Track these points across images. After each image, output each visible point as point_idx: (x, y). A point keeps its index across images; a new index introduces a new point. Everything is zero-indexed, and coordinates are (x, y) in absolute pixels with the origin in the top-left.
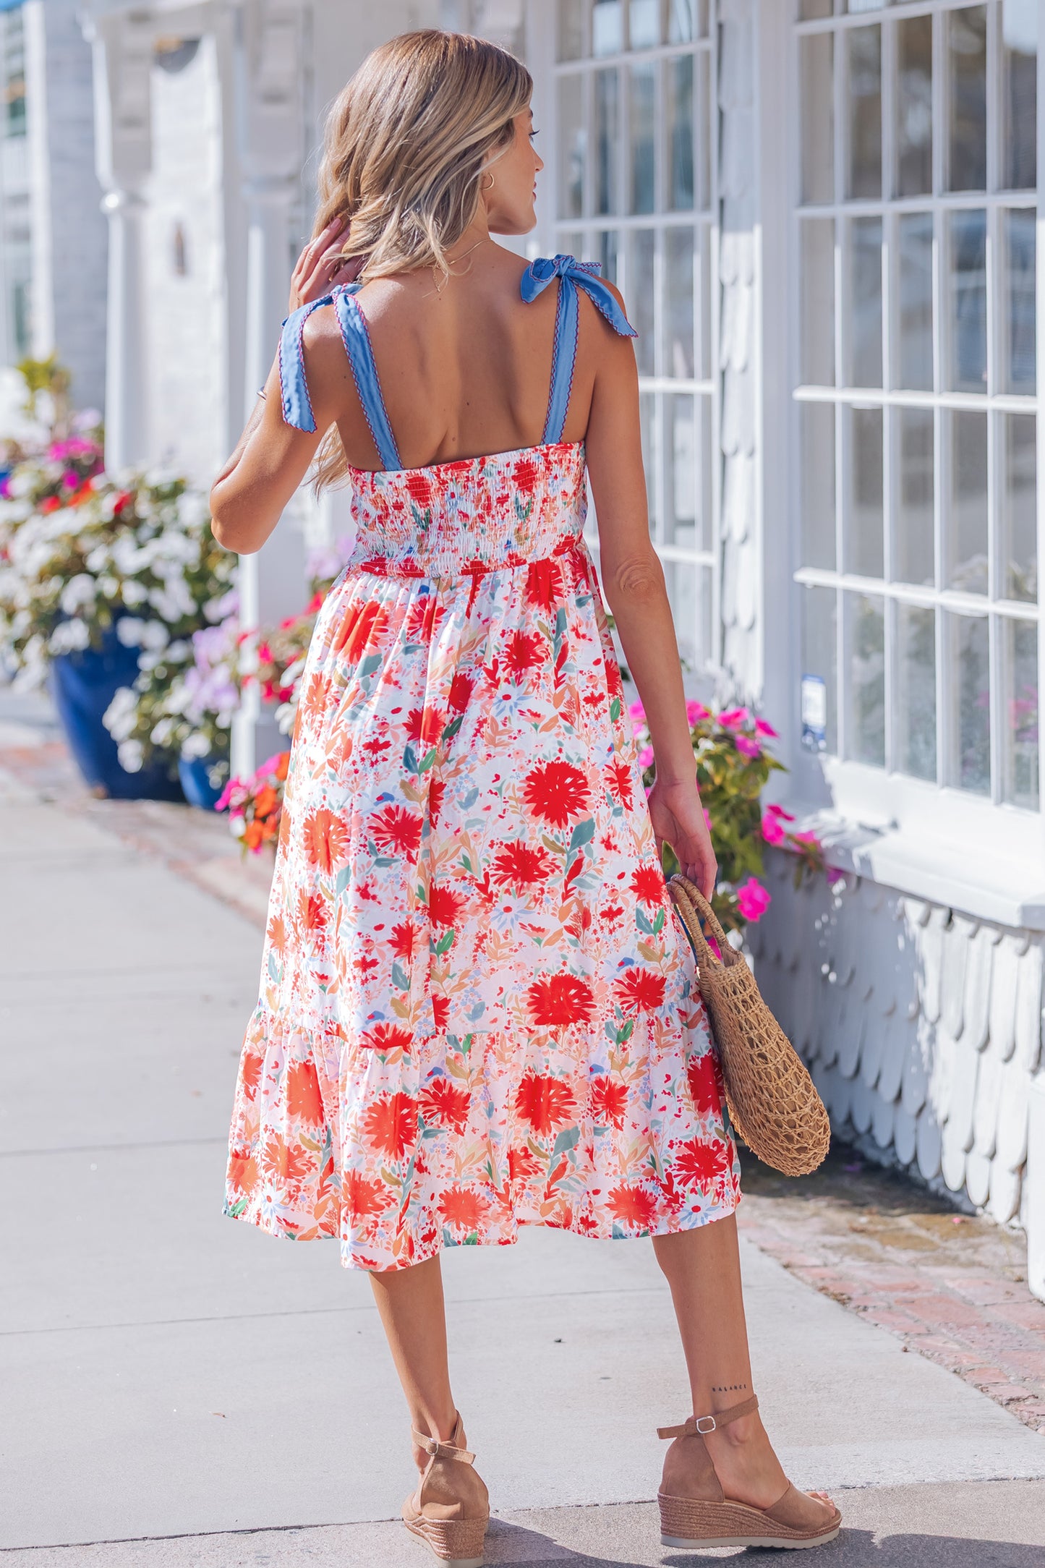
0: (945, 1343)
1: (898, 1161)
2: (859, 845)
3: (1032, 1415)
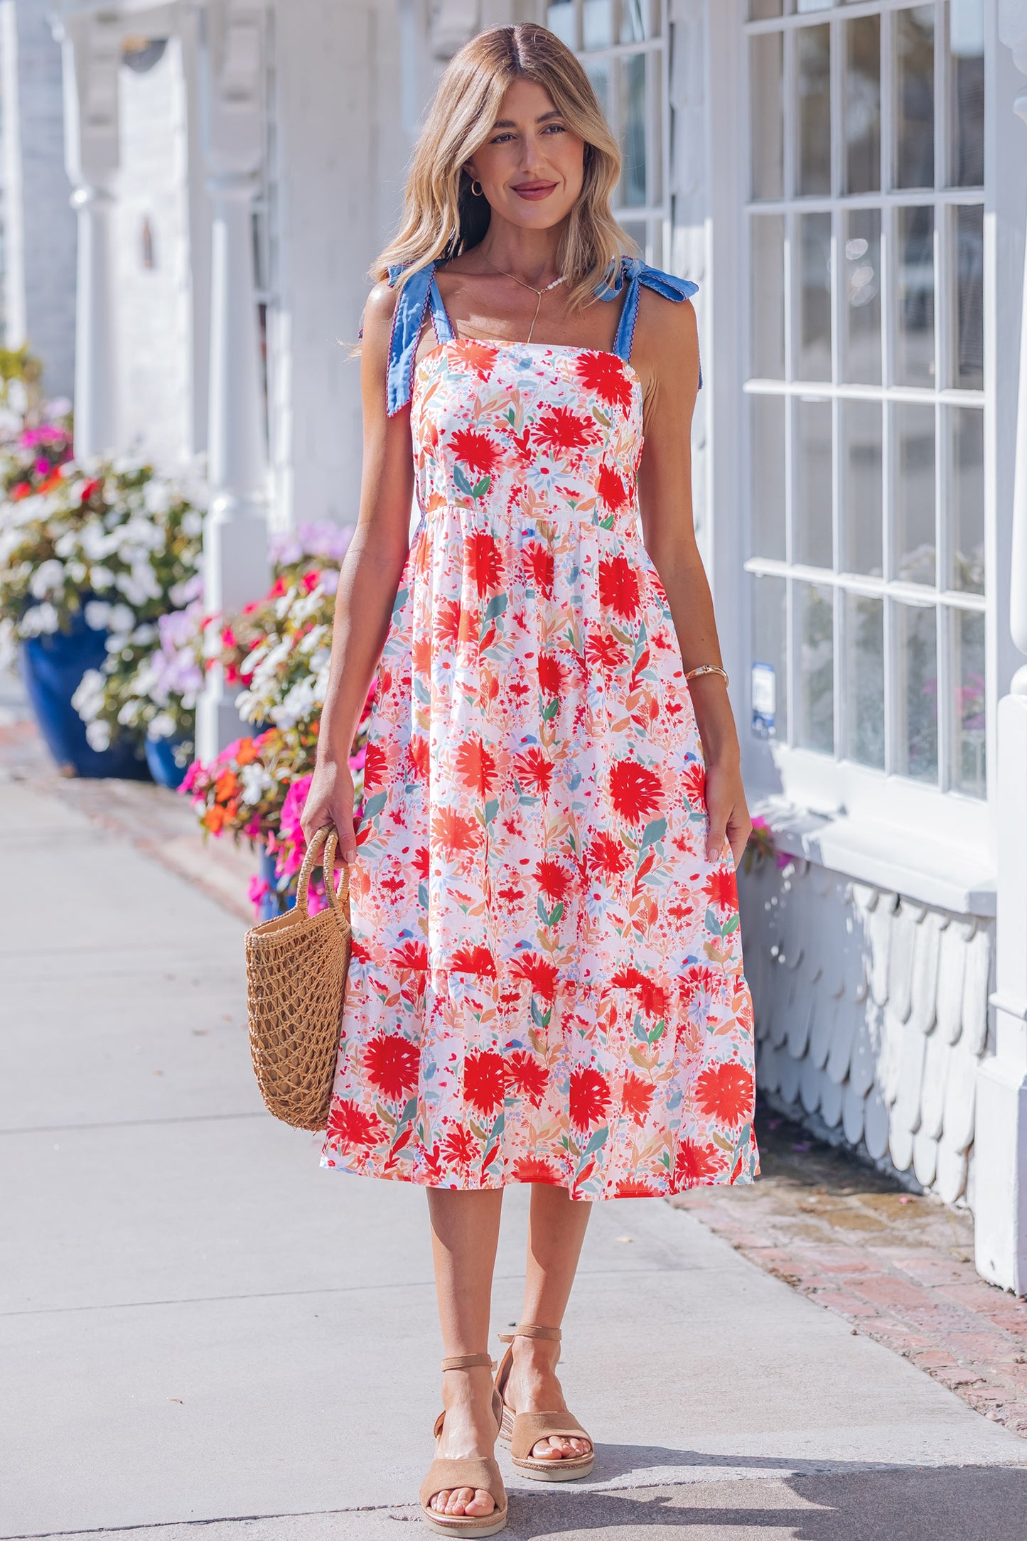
0: (894, 1325)
1: (847, 1141)
2: (809, 830)
3: (980, 1399)
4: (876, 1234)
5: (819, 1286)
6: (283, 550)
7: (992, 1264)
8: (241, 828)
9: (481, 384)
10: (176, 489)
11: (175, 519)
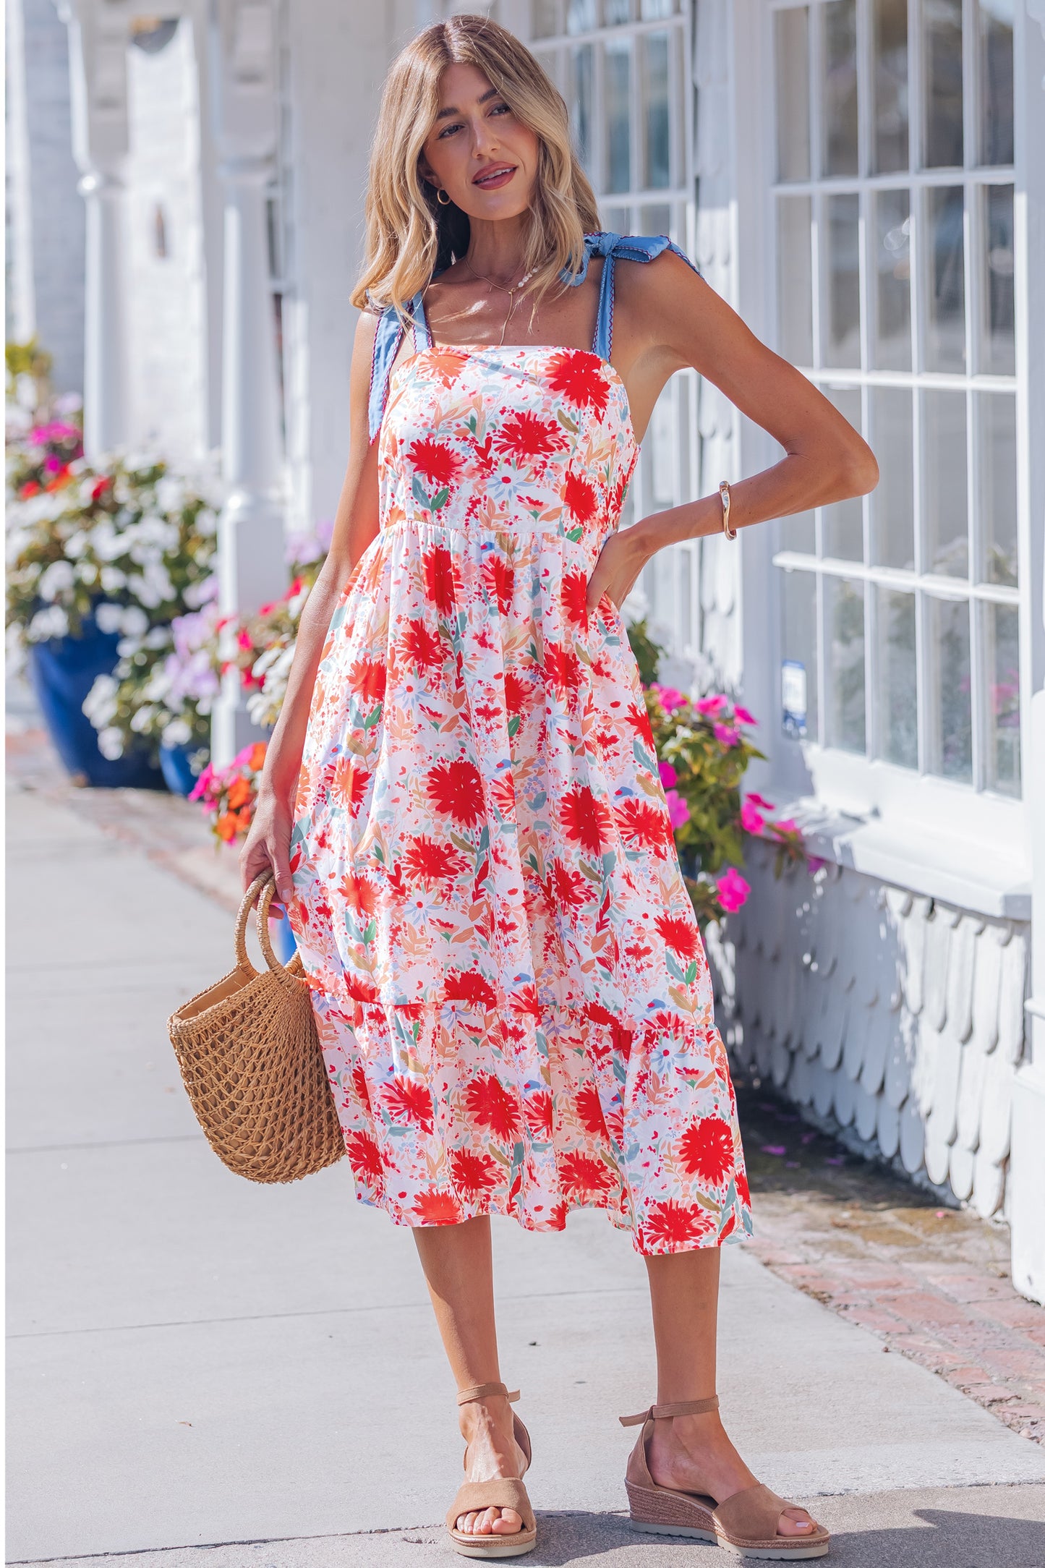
0: (927, 1342)
1: (881, 1154)
2: (841, 833)
3: (1014, 1417)
4: (910, 1249)
5: (851, 1302)
6: (301, 548)
7: (1029, 1278)
9: (444, 391)
10: (190, 487)
11: (189, 518)
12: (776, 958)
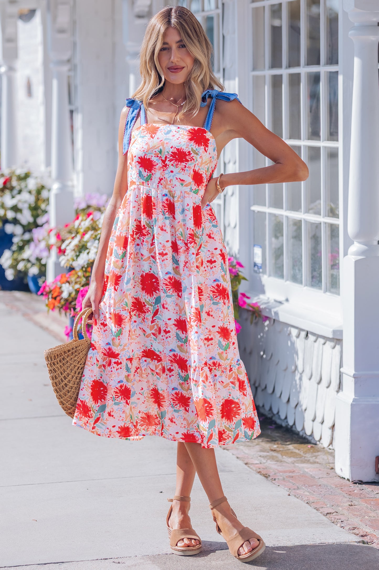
0: (304, 492)
1: (288, 425)
2: (274, 307)
3: (335, 519)
4: (298, 459)
5: (276, 478)
6: (79, 203)
7: (341, 469)
8: (62, 307)
9: (150, 139)
10: (39, 181)
11: (39, 192)
12: (251, 353)
